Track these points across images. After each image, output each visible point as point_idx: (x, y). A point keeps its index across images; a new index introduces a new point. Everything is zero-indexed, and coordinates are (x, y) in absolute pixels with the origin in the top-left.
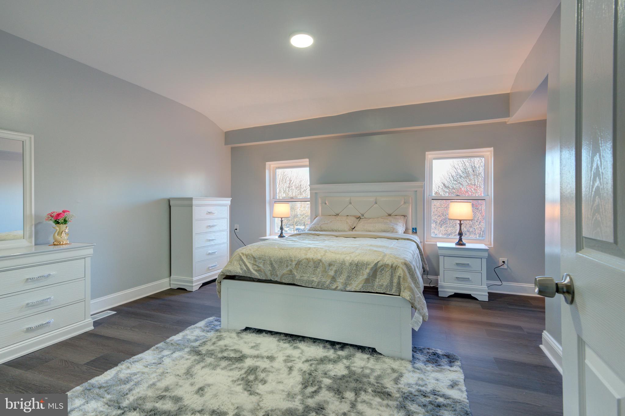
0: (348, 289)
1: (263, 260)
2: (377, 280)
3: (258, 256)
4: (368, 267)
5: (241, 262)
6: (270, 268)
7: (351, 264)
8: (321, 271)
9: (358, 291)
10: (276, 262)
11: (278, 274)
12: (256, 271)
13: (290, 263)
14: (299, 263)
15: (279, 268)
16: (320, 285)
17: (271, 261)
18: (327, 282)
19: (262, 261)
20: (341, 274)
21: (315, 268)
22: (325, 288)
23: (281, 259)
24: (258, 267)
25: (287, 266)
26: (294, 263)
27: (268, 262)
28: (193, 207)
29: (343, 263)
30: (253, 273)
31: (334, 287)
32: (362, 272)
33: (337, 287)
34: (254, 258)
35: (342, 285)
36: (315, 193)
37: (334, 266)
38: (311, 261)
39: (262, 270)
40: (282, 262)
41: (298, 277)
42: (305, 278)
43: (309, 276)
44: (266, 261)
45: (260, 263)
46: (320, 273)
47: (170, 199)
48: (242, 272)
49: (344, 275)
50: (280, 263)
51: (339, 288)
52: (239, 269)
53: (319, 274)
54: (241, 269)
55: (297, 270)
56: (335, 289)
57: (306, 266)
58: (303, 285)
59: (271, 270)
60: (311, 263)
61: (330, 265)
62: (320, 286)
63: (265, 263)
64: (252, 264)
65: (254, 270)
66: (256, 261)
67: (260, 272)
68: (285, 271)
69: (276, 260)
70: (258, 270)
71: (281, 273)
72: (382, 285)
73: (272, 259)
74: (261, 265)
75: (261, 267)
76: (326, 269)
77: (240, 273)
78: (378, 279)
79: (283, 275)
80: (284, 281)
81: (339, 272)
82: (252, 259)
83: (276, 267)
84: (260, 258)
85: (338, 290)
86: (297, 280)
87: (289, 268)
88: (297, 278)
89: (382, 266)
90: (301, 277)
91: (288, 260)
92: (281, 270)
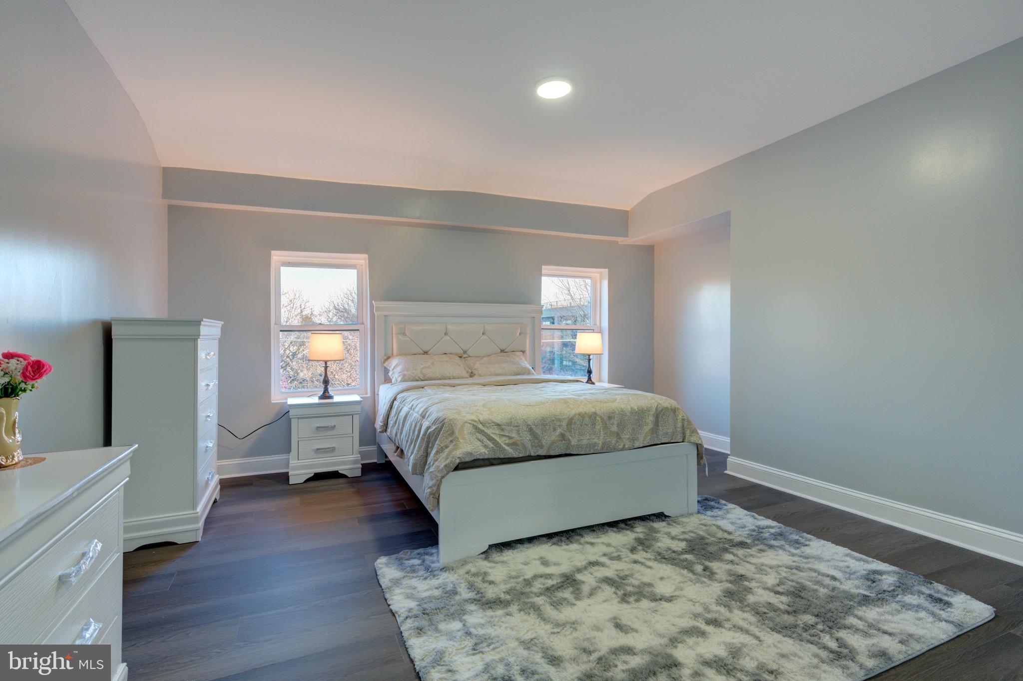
0: (636, 445)
1: (514, 427)
2: (660, 428)
3: (504, 421)
4: (650, 414)
5: (480, 436)
6: (529, 437)
7: (632, 413)
8: (602, 428)
9: (646, 445)
10: (536, 426)
11: (543, 443)
12: (508, 445)
13: (558, 423)
14: (571, 421)
15: (542, 434)
16: (606, 447)
17: (528, 425)
18: (613, 442)
19: (512, 428)
20: (625, 427)
21: (592, 425)
22: (613, 450)
23: (543, 419)
24: (510, 438)
25: (555, 430)
26: (564, 424)
27: (525, 428)
28: (200, 342)
29: (622, 413)
30: (506, 450)
31: (621, 447)
32: (645, 421)
33: (624, 445)
34: (498, 425)
35: (629, 442)
36: (385, 316)
37: (614, 418)
38: (585, 417)
39: (519, 443)
40: (546, 423)
41: (574, 442)
42: (585, 442)
43: (588, 437)
44: (521, 427)
45: (511, 431)
46: (602, 430)
47: (113, 322)
48: (488, 451)
49: (628, 429)
50: (543, 427)
51: (627, 446)
52: (481, 448)
53: (600, 432)
54: (486, 447)
55: (570, 432)
56: (623, 449)
57: (581, 425)
58: (581, 453)
59: (531, 439)
60: (587, 419)
61: (610, 418)
62: (606, 449)
63: (519, 431)
64: (498, 436)
65: (505, 444)
66: (503, 430)
67: (515, 447)
68: (554, 436)
69: (536, 422)
70: (511, 442)
71: (549, 440)
72: (667, 434)
73: (529, 423)
74: (514, 435)
75: (514, 437)
76: (606, 424)
77: (485, 454)
78: (662, 426)
79: (553, 443)
80: (552, 453)
81: (621, 425)
82: (495, 427)
83: (539, 433)
84: (510, 424)
85: (626, 450)
86: (573, 446)
87: (559, 431)
88: (573, 444)
89: (662, 410)
90: (579, 441)
91: (553, 421)
92: (546, 437)
